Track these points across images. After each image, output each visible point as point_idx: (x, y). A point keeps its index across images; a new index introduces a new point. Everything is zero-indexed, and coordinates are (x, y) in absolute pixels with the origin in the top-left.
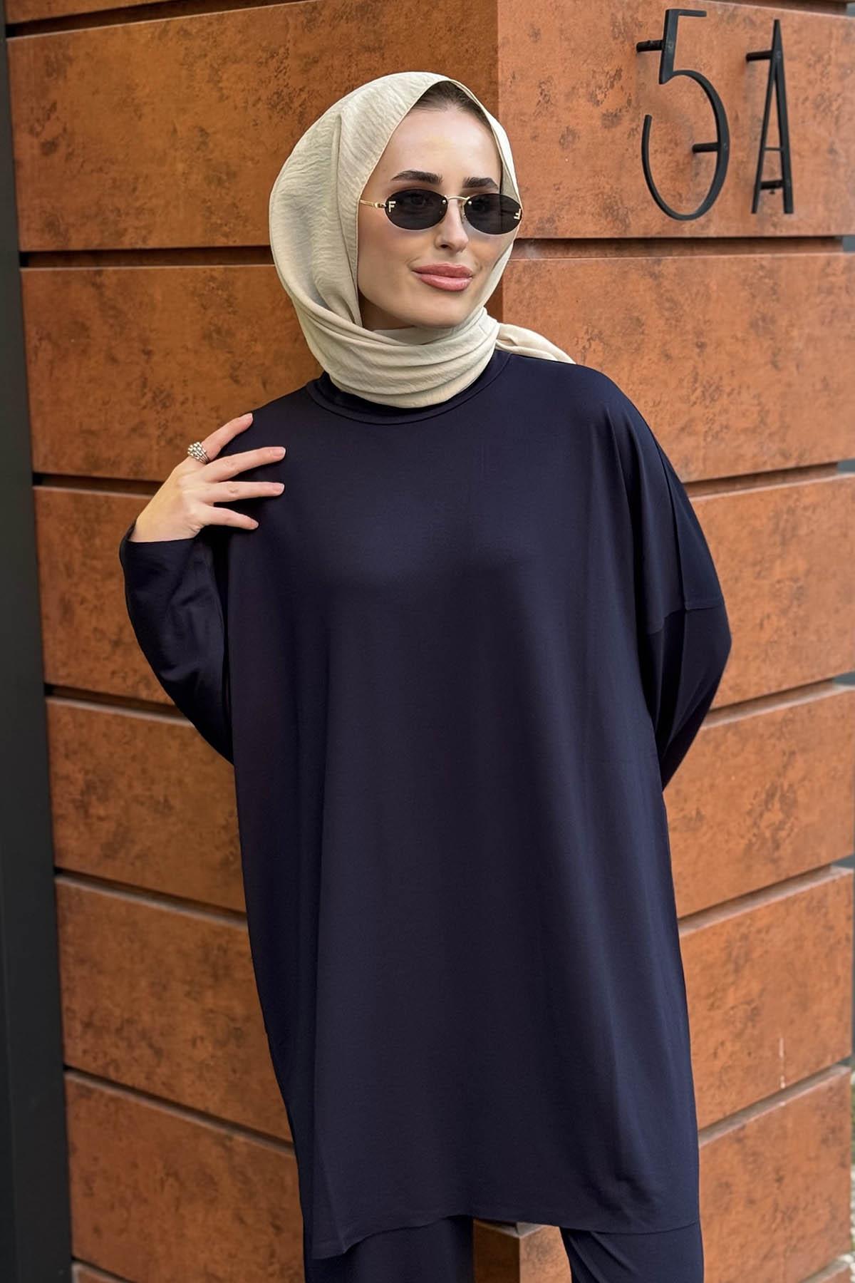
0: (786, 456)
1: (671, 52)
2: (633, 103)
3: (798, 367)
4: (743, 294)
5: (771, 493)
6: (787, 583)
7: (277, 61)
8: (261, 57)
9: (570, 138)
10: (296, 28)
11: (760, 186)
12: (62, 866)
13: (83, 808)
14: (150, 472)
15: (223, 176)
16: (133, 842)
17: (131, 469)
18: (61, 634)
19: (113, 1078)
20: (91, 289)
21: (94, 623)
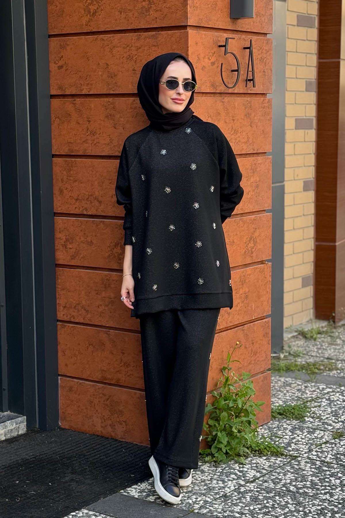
0: (254, 149)
1: (227, 48)
2: (218, 60)
3: (256, 127)
4: (243, 107)
5: (250, 159)
6: (254, 183)
7: (129, 48)
8: (124, 46)
9: (204, 68)
10: (135, 40)
11: (247, 80)
12: (58, 263)
13: (65, 246)
14: (89, 153)
15: (112, 76)
16: (81, 254)
17: (83, 152)
18: (59, 198)
19: (73, 321)
20: (72, 104)
21: (70, 194)
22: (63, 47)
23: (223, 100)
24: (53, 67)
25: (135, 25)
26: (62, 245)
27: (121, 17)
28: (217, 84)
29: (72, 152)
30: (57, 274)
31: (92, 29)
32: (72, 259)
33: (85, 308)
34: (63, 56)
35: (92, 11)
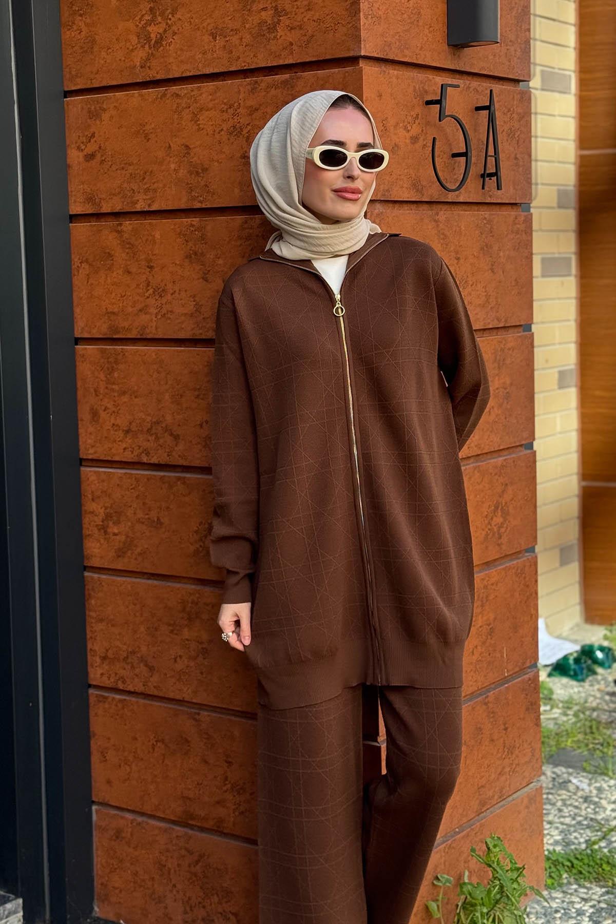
0: (499, 319)
2: (426, 132)
3: (503, 272)
4: (477, 232)
5: (492, 340)
6: (501, 389)
7: (234, 110)
8: (223, 108)
9: (396, 148)
10: (244, 92)
11: (486, 175)
12: (89, 565)
13: (104, 529)
14: (151, 333)
15: (199, 170)
16: (136, 546)
17: (139, 332)
18: (91, 429)
19: (121, 688)
20: (114, 233)
21: (113, 421)
22: (94, 115)
23: (437, 218)
24: (74, 156)
25: (244, 62)
26: (97, 526)
27: (215, 46)
28: (424, 183)
29: (118, 332)
30: (87, 587)
31: (155, 74)
32: (119, 556)
33: (146, 661)
34: (94, 133)
35: (153, 36)
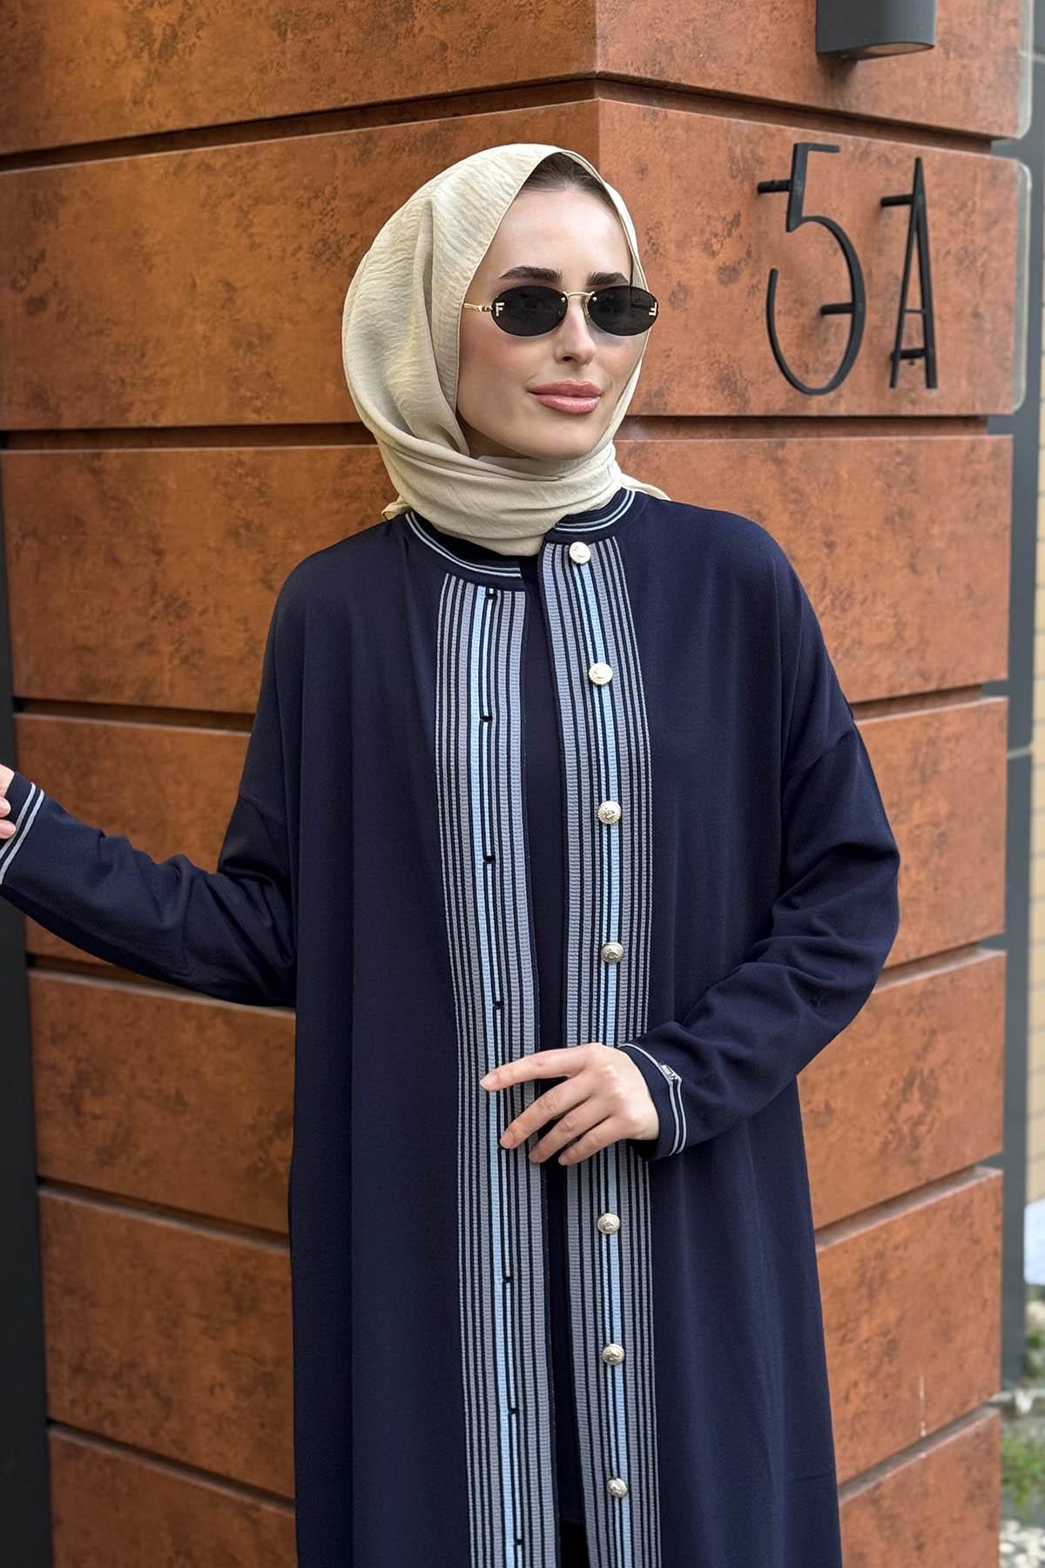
0: (925, 676)
1: (799, 193)
2: (754, 255)
3: (939, 570)
4: (878, 483)
5: (909, 721)
6: (928, 829)
7: (323, 202)
8: (301, 197)
9: (681, 296)
10: (346, 162)
11: (899, 355)
12: (47, 1174)
14: (162, 697)
16: (137, 1146)
17: (137, 693)
20: (88, 475)
22: (44, 211)
23: (780, 454)
25: (345, 90)
26: (61, 1095)
27: (283, 53)
28: (748, 374)
29: (94, 691)
31: (162, 120)
32: (104, 1163)
33: (156, 1387)
34: (45, 251)
35: (157, 31)
